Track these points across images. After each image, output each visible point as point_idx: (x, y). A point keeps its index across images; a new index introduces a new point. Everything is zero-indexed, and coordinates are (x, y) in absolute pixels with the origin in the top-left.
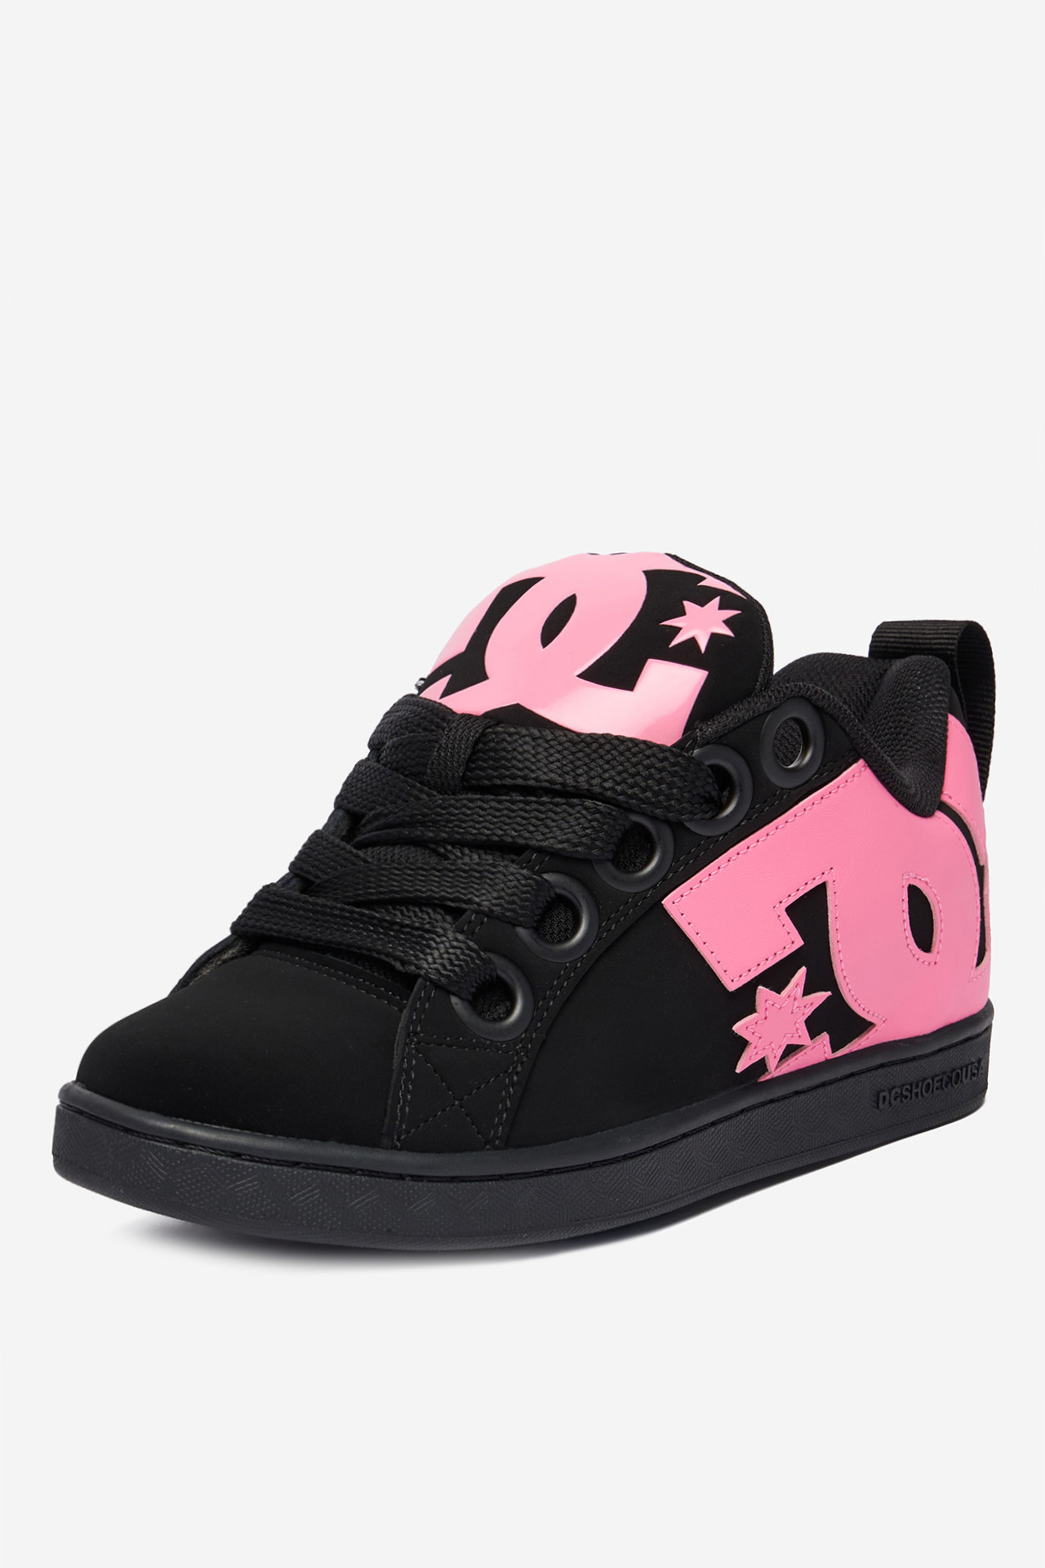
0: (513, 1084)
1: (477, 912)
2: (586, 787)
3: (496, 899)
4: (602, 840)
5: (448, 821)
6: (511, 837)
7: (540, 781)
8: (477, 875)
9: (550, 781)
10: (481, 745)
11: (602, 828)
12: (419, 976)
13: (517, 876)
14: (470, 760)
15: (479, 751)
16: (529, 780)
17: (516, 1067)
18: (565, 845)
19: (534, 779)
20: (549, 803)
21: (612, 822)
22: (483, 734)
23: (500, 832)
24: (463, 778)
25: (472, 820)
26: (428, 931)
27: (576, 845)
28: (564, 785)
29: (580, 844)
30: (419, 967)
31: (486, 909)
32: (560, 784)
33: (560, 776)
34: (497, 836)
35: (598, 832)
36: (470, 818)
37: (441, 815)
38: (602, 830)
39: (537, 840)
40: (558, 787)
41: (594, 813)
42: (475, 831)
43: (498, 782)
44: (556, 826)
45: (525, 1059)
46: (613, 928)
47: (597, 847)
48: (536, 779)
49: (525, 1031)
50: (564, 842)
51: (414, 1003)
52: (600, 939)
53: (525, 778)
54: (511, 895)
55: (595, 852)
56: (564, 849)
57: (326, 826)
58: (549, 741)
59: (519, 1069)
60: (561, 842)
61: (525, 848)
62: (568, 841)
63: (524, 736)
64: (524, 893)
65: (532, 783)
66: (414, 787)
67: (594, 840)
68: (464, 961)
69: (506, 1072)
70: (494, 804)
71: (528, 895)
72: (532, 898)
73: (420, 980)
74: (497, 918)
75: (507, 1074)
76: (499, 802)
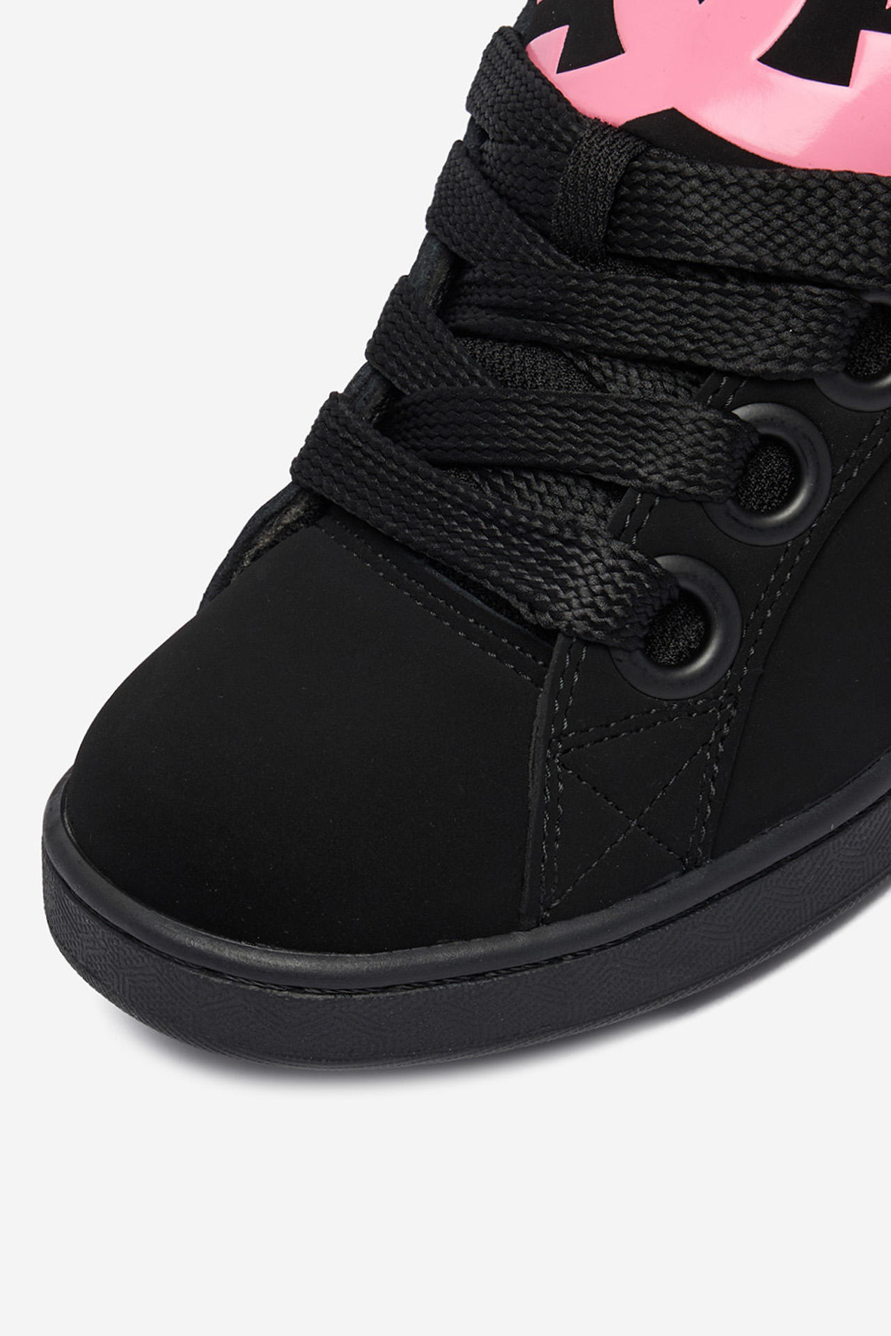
0: (717, 759)
1: (643, 492)
2: (794, 268)
3: (670, 467)
4: (826, 348)
5: (590, 316)
6: (685, 352)
7: (723, 257)
8: (640, 423)
9: (738, 258)
10: (626, 190)
11: (823, 330)
12: (558, 631)
13: (699, 423)
14: (614, 212)
15: (624, 198)
16: (705, 254)
17: (722, 729)
18: (769, 365)
19: (711, 254)
20: (739, 294)
21: (839, 319)
22: (629, 170)
23: (670, 343)
24: (606, 240)
25: (625, 318)
26: (569, 543)
27: (786, 362)
28: (759, 264)
29: (793, 359)
30: (557, 616)
31: (656, 486)
32: (753, 263)
33: (751, 249)
34: (664, 349)
35: (818, 337)
36: (622, 314)
37: (578, 304)
38: (824, 333)
39: (725, 359)
40: (750, 267)
41: (810, 308)
42: (631, 338)
43: (658, 254)
44: (753, 334)
45: (734, 713)
46: (855, 474)
47: (820, 360)
48: (715, 254)
49: (731, 668)
50: (766, 361)
51: (555, 683)
52: (836, 495)
53: (699, 251)
54: (693, 458)
55: (816, 368)
56: (767, 371)
57: (416, 267)
58: (728, 186)
59: (726, 731)
60: (764, 360)
61: (705, 371)
62: (773, 357)
63: (688, 178)
64: (712, 451)
65: (708, 259)
66: (535, 243)
67: (813, 350)
68: (627, 590)
69: (707, 743)
70: (655, 291)
71: (719, 454)
72: (726, 459)
73: (560, 639)
74: (674, 496)
75: (707, 746)
76: (663, 288)
